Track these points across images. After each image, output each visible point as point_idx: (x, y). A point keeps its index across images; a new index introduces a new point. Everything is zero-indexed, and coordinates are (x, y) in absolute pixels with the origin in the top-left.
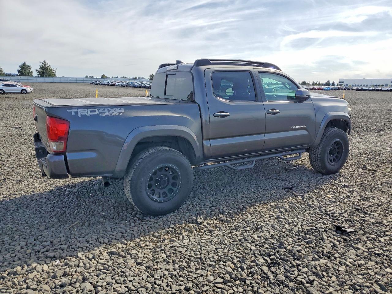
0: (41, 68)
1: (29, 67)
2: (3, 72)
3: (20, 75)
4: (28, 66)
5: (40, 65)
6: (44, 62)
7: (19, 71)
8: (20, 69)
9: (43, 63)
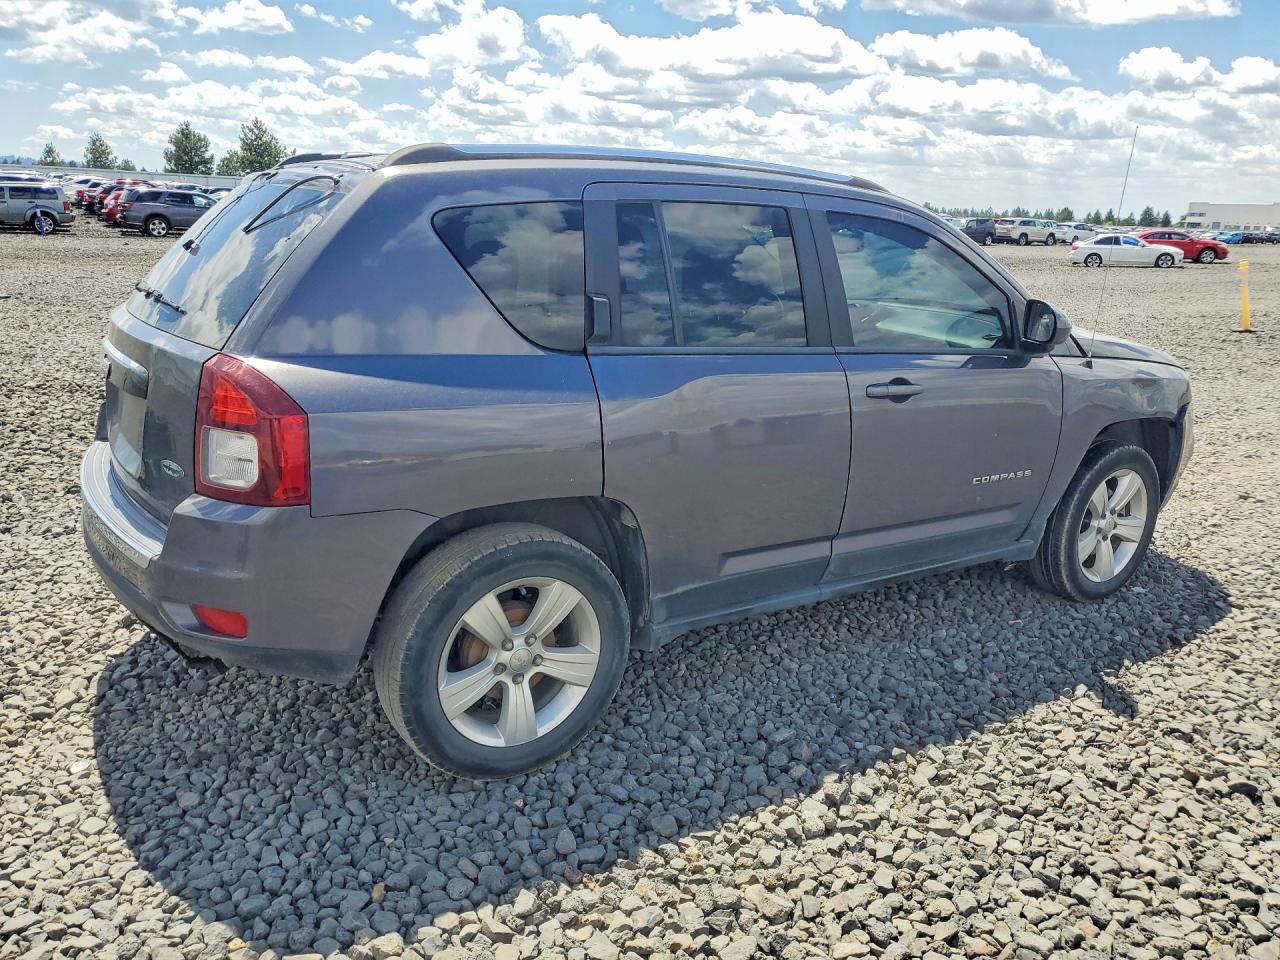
0: (248, 146)
1: (202, 143)
2: (110, 157)
3: (172, 171)
4: (200, 140)
5: (242, 136)
6: (256, 123)
7: (169, 157)
8: (172, 148)
9: (251, 130)
